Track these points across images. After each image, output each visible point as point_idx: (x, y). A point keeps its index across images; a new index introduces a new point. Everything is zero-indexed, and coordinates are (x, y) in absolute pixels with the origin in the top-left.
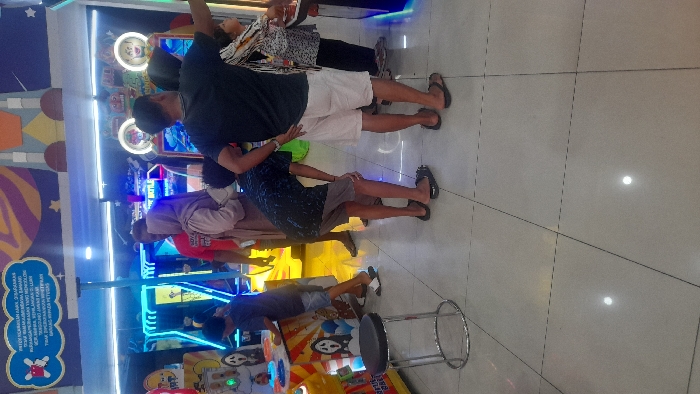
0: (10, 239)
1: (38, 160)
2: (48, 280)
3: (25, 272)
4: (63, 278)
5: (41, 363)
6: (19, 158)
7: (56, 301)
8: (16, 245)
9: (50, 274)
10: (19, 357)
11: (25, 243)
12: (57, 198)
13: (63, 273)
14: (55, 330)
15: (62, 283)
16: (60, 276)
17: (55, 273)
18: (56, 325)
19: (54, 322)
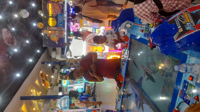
0: (59, 11)
1: (62, 3)
5: (61, 25)
6: (61, 3)
7: (63, 18)
9: (62, 15)
10: (59, 24)
11: (60, 11)
18: (63, 21)
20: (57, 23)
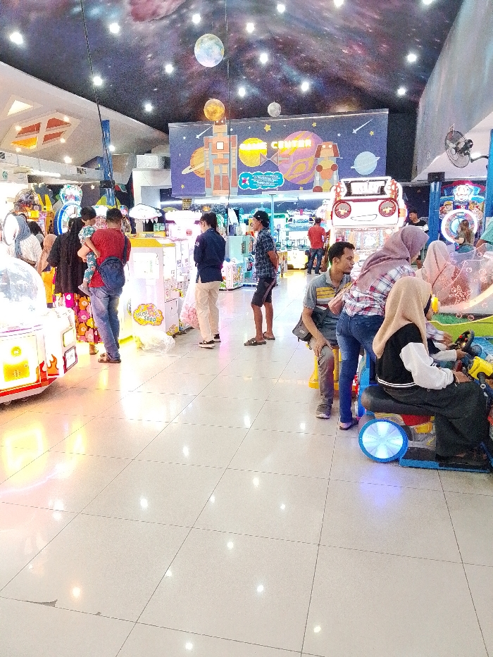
0: (291, 175)
1: (317, 184)
4: (276, 190)
6: (317, 178)
8: (288, 176)
11: (289, 179)
12: (304, 189)
17: (278, 188)
20: (252, 170)
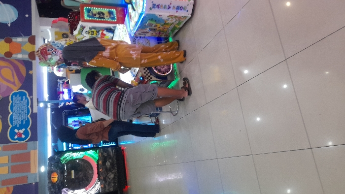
1: (26, 57)
2: (26, 98)
3: (18, 95)
4: (32, 98)
5: (21, 131)
6: (20, 56)
7: (29, 107)
8: (15, 86)
9: (27, 96)
10: (13, 128)
12: (31, 69)
13: (32, 96)
14: (28, 118)
15: (32, 100)
16: (31, 97)
17: (29, 96)
18: (29, 116)
19: (28, 114)
20: (5, 126)
